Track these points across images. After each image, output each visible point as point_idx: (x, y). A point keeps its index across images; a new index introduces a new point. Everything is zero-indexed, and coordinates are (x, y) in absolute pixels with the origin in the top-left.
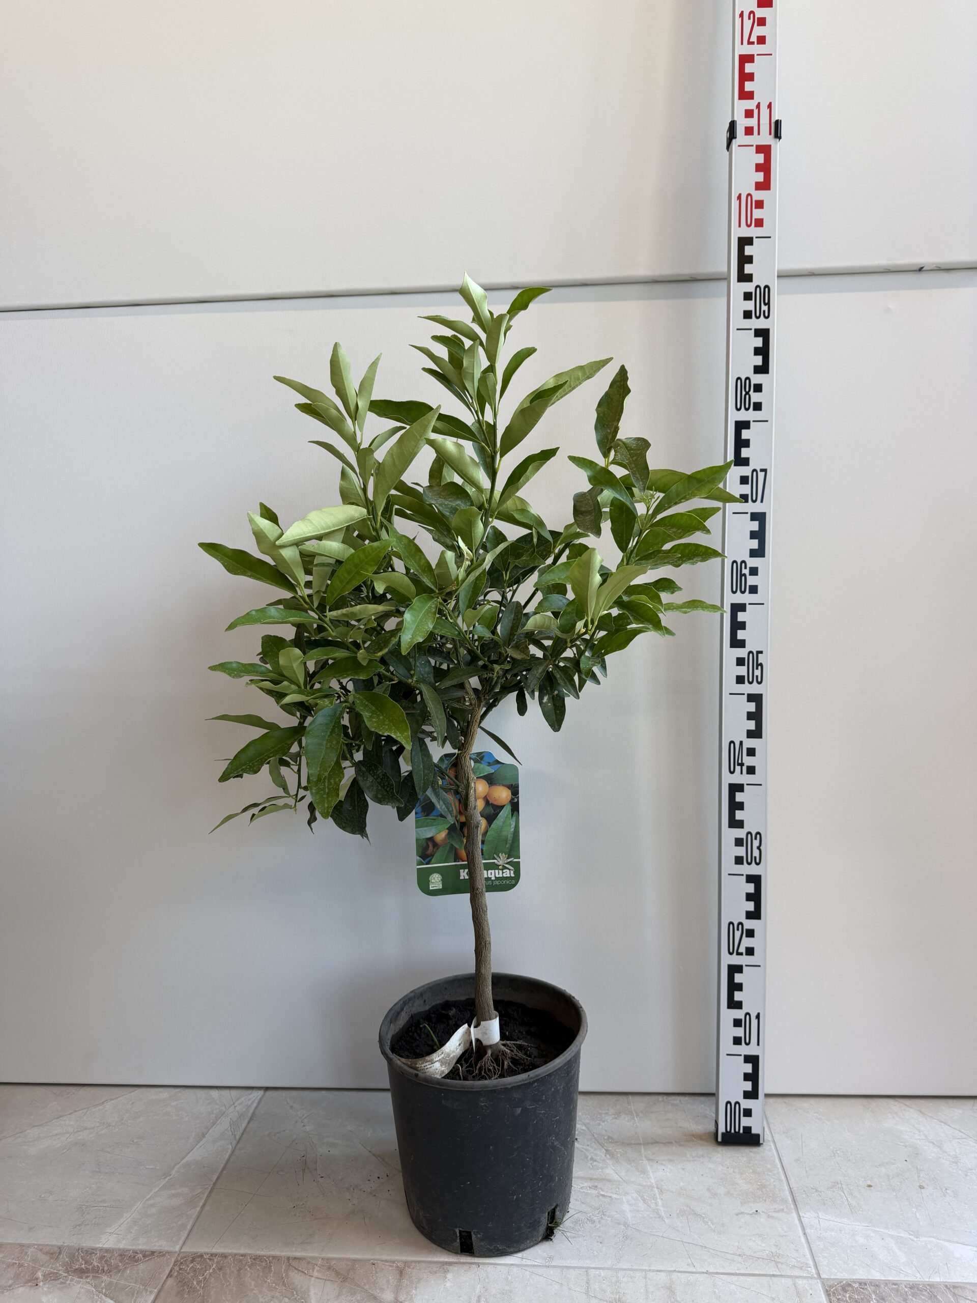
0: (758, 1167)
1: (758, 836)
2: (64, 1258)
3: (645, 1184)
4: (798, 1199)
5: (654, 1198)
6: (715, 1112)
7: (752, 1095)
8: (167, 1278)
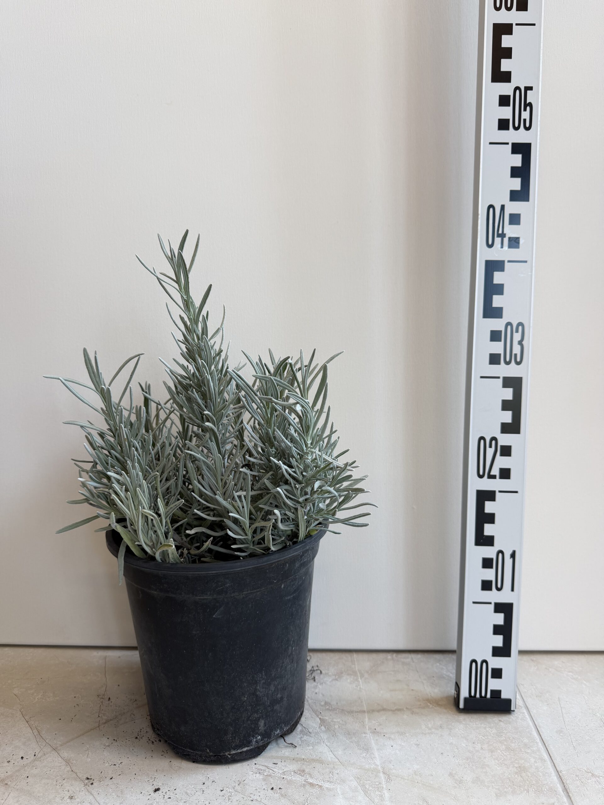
0: (512, 742)
1: (520, 328)
5: (379, 788)
7: (504, 651)
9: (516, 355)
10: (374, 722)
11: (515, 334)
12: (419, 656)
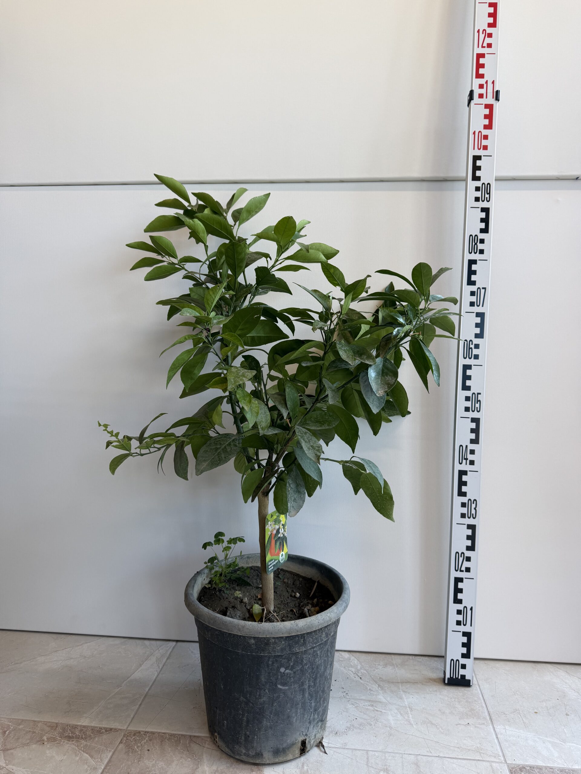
0: (469, 699)
1: (475, 502)
2: (59, 729)
3: (401, 705)
4: (493, 718)
5: (407, 713)
6: (443, 666)
7: (466, 656)
8: (119, 744)
9: (473, 514)
10: (404, 687)
11: (472, 504)
12: (427, 658)
